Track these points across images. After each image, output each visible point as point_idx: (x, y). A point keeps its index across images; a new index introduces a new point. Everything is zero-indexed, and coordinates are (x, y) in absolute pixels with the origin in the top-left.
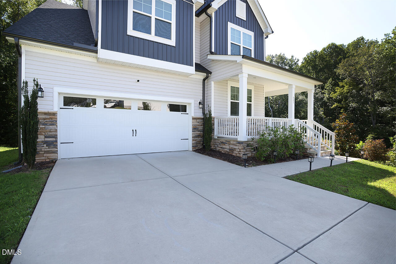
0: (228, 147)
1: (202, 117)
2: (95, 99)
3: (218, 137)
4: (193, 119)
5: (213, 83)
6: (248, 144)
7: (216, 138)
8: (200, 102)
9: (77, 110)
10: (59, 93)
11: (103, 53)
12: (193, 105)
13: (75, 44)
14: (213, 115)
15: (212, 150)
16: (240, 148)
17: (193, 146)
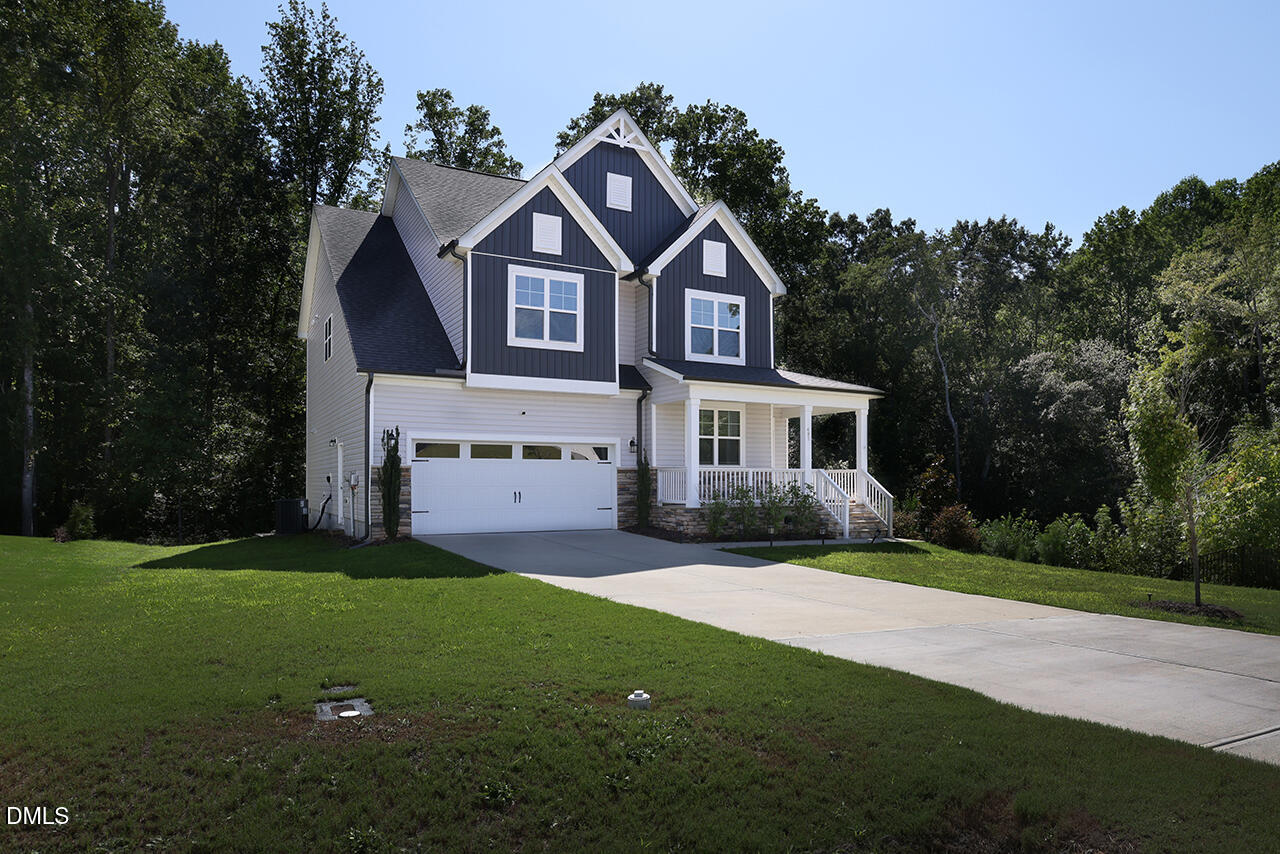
0: (674, 520)
1: (636, 468)
2: (458, 445)
3: (664, 504)
4: (619, 471)
5: (654, 407)
6: (699, 514)
7: (661, 505)
8: (632, 442)
9: (436, 463)
10: (413, 439)
11: (474, 379)
12: (618, 448)
13: (437, 371)
14: (654, 464)
15: (653, 527)
16: (688, 519)
17: (619, 521)
